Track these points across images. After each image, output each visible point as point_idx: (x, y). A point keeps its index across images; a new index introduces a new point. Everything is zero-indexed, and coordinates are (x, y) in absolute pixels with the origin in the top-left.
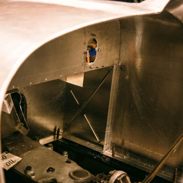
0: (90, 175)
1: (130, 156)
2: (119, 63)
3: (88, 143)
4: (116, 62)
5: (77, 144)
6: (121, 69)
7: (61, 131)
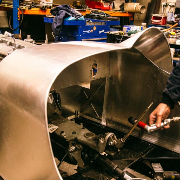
0: (95, 135)
1: (116, 125)
2: (109, 75)
3: (93, 119)
4: (107, 75)
5: (87, 119)
6: (110, 79)
7: (79, 112)
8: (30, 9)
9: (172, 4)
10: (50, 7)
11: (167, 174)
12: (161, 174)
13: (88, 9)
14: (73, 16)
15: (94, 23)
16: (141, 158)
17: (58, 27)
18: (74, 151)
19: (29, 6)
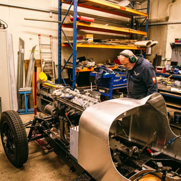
1: (137, 141)
2: (133, 114)
5: (121, 137)
6: (133, 116)
7: (116, 133)
8: (82, 69)
9: (169, 60)
10: (94, 67)
11: (165, 168)
12: (161, 168)
13: (116, 65)
14: (108, 72)
15: (121, 75)
16: (151, 159)
17: (99, 79)
18: (116, 155)
19: (82, 67)
